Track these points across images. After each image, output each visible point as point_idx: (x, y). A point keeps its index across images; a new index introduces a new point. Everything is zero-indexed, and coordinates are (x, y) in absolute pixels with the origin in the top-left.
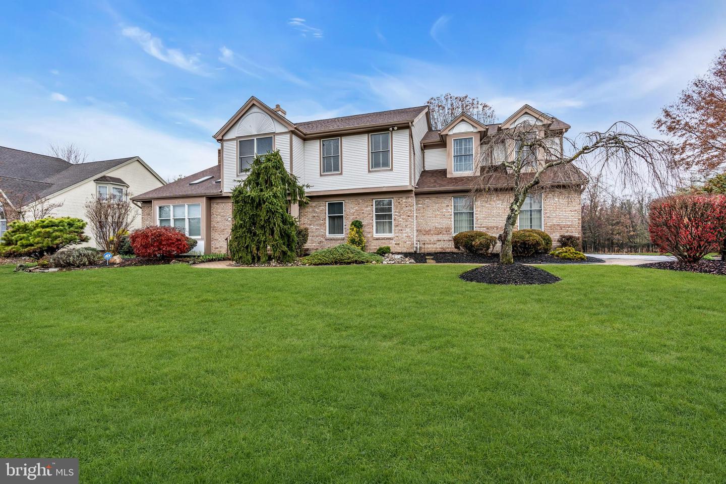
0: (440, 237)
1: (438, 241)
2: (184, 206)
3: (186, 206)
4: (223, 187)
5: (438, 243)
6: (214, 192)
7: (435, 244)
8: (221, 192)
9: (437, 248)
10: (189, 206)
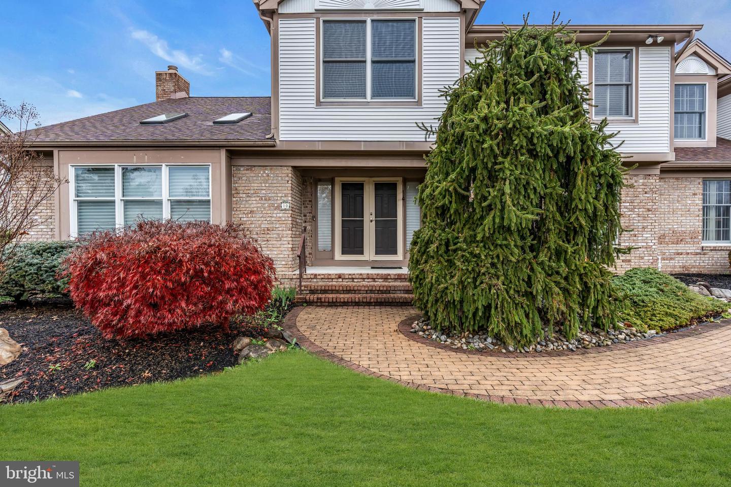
0: (681, 247)
1: (678, 254)
2: (158, 169)
3: (165, 171)
4: (277, 128)
5: (678, 258)
6: (250, 137)
7: (671, 259)
8: (272, 138)
9: (675, 267)
10: (172, 169)
